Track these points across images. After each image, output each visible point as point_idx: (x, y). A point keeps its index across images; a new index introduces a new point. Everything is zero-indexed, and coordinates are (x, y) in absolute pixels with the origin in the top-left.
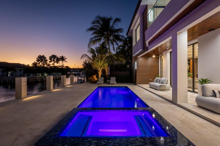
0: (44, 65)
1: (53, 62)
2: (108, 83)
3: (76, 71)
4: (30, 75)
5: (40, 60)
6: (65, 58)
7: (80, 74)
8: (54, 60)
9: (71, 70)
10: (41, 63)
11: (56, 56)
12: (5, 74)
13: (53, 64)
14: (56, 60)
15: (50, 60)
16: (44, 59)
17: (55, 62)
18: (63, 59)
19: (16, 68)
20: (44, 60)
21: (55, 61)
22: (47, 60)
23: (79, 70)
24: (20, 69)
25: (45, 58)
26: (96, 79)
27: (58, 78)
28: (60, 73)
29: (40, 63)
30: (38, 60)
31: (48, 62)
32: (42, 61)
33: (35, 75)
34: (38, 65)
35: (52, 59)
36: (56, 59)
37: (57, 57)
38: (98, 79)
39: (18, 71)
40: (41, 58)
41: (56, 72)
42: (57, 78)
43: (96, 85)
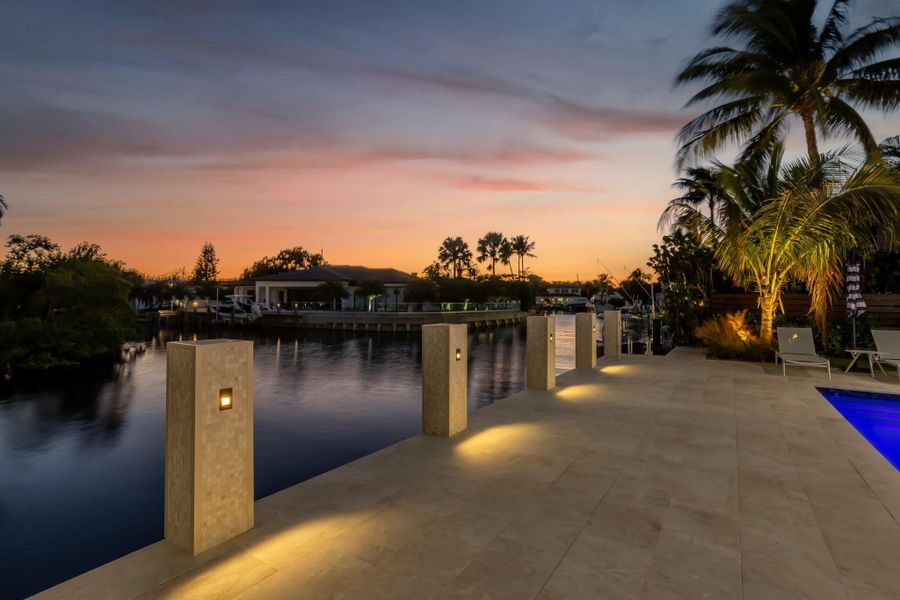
0: (460, 271)
1: (489, 261)
2: (855, 369)
3: (570, 291)
4: (424, 308)
5: (449, 255)
6: (529, 243)
7: (588, 305)
8: (493, 254)
9: (551, 291)
10: (451, 266)
11: (501, 235)
12: (360, 301)
13: (489, 268)
14: (501, 250)
15: (480, 254)
16: (461, 250)
17: (496, 260)
18: (521, 246)
19: (386, 285)
20: (460, 254)
21: (497, 256)
22: (471, 255)
23: (580, 291)
24: (397, 287)
25: (465, 246)
26: (744, 335)
27: (510, 320)
28: (514, 302)
29: (448, 264)
30: (444, 257)
31: (474, 260)
32: (455, 257)
33: (438, 309)
34: (442, 272)
35: (488, 248)
36: (500, 246)
37: (505, 240)
38: (753, 334)
39: (391, 292)
40: (454, 249)
41: (500, 298)
42: (507, 322)
43: (780, 372)
